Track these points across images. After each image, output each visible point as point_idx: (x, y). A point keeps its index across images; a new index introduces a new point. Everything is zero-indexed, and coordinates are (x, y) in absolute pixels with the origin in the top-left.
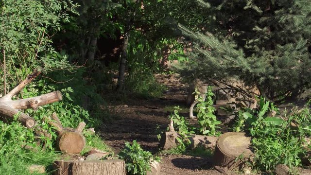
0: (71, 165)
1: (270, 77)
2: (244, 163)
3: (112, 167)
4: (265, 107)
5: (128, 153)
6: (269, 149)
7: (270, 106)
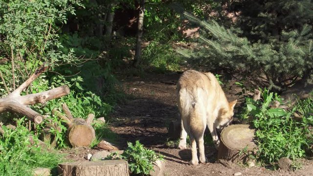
0: (75, 168)
1: (275, 64)
2: (247, 156)
3: (115, 170)
4: (269, 98)
5: (131, 153)
6: (273, 142)
7: (274, 96)
